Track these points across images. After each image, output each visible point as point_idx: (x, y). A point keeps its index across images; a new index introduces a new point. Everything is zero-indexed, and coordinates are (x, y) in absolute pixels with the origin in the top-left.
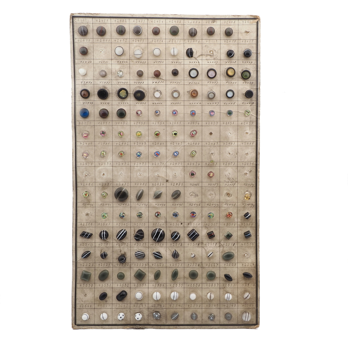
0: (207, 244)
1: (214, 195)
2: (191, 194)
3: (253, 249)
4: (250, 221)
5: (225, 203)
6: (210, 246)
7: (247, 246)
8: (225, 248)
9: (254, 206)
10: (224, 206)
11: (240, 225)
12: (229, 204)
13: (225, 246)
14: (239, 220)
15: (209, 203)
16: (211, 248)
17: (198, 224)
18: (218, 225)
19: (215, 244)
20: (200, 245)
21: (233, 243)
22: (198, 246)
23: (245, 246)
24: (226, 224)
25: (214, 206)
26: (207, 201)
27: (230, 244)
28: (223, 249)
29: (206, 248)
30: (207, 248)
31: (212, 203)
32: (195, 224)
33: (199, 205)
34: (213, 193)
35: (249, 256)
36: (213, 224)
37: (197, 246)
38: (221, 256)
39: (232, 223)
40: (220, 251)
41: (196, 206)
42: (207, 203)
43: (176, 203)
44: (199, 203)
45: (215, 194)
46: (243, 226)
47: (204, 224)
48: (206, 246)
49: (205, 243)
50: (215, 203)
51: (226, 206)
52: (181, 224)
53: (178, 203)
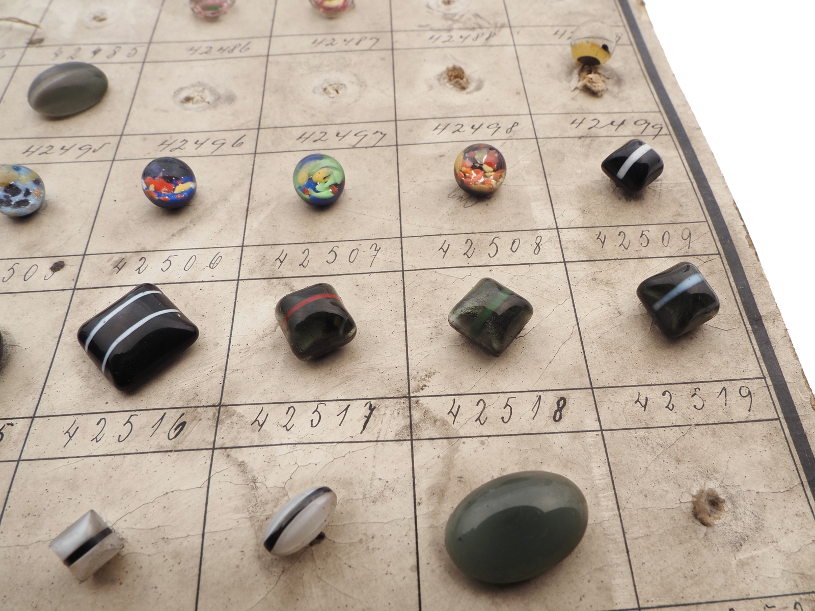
0: (278, 415)
1: (352, 89)
2: (184, 94)
3: (767, 437)
4: (666, 215)
5: (435, 123)
6: (302, 427)
7: (699, 418)
8: (467, 448)
9: (664, 131)
10: (434, 136)
11: (584, 249)
12: (467, 128)
13: (465, 425)
14: (569, 214)
15: (310, 130)
16: (319, 455)
17: (205, 258)
18: (389, 256)
19: (359, 410)
20: (198, 433)
21: (550, 400)
22: (169, 445)
23: (674, 418)
24: (458, 245)
25: (351, 140)
26: (299, 119)
27: (524, 406)
28: (449, 464)
29: (254, 459)
30: (271, 462)
31: (332, 130)
32: (180, 260)
33: (238, 143)
34: (344, 78)
35: (749, 520)
36: (343, 250)
37: (162, 439)
38: (433, 543)
39: (507, 239)
40: (423, 486)
41: (207, 148)
42: (299, 132)
43: (53, 142)
44: (232, 137)
45: (362, 84)
46: (611, 249)
47: (263, 260)
48: (256, 438)
49: (250, 413)
50: (358, 128)
51: (446, 135)
52: (57, 267)
53: (68, 143)
